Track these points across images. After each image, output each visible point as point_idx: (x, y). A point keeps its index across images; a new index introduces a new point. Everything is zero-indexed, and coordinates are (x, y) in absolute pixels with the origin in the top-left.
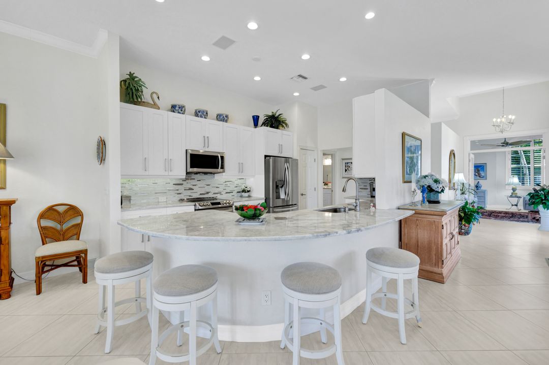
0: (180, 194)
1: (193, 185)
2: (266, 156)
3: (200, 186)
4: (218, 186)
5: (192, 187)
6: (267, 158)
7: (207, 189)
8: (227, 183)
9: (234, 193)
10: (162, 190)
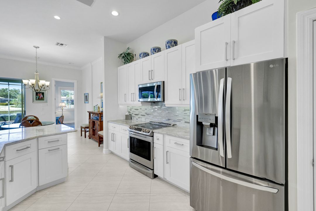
10: (143, 113)
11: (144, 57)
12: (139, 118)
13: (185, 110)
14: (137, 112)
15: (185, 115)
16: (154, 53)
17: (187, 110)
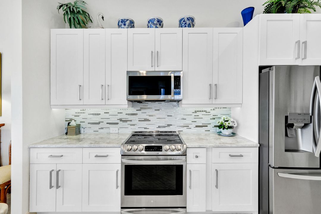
0: (134, 125)
1: (150, 116)
2: (261, 68)
3: (158, 116)
4: (185, 117)
5: (148, 117)
6: (263, 71)
7: (168, 121)
8: (198, 114)
9: (209, 127)
10: (114, 120)
11: (131, 28)
12: (102, 128)
13: (196, 111)
14: (98, 119)
15: (196, 117)
16: (157, 26)
17: (198, 111)
